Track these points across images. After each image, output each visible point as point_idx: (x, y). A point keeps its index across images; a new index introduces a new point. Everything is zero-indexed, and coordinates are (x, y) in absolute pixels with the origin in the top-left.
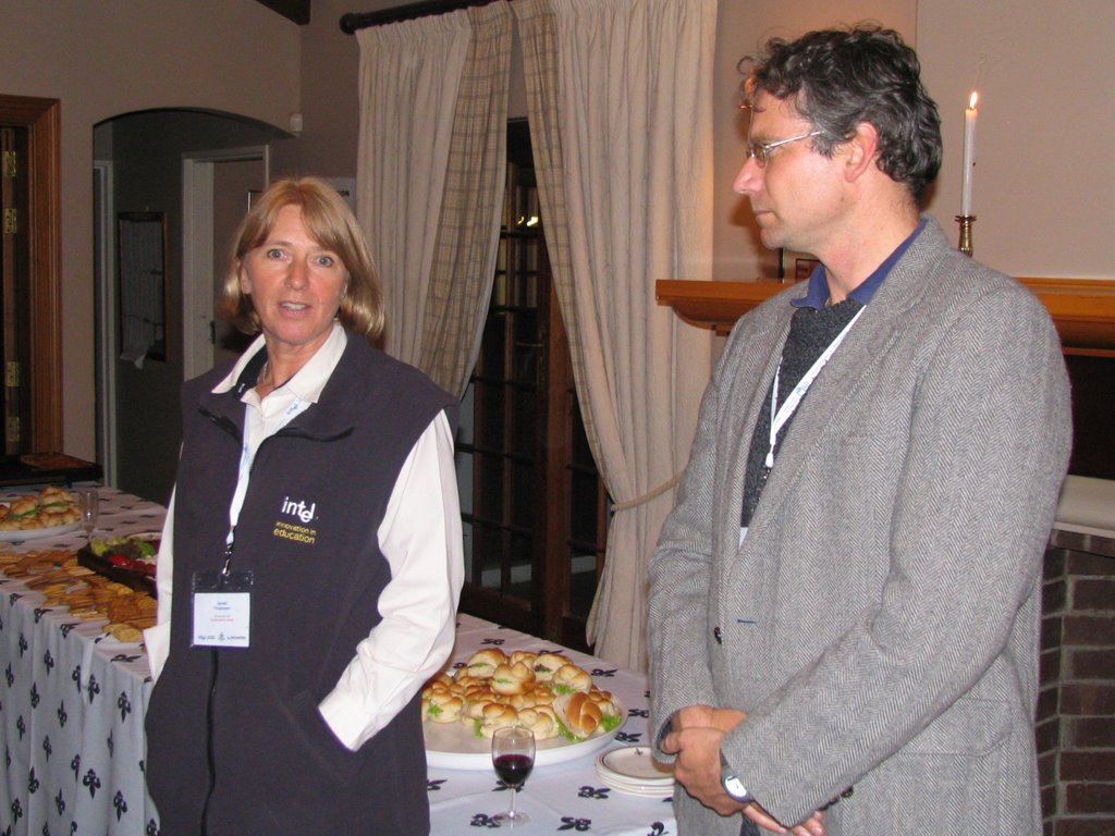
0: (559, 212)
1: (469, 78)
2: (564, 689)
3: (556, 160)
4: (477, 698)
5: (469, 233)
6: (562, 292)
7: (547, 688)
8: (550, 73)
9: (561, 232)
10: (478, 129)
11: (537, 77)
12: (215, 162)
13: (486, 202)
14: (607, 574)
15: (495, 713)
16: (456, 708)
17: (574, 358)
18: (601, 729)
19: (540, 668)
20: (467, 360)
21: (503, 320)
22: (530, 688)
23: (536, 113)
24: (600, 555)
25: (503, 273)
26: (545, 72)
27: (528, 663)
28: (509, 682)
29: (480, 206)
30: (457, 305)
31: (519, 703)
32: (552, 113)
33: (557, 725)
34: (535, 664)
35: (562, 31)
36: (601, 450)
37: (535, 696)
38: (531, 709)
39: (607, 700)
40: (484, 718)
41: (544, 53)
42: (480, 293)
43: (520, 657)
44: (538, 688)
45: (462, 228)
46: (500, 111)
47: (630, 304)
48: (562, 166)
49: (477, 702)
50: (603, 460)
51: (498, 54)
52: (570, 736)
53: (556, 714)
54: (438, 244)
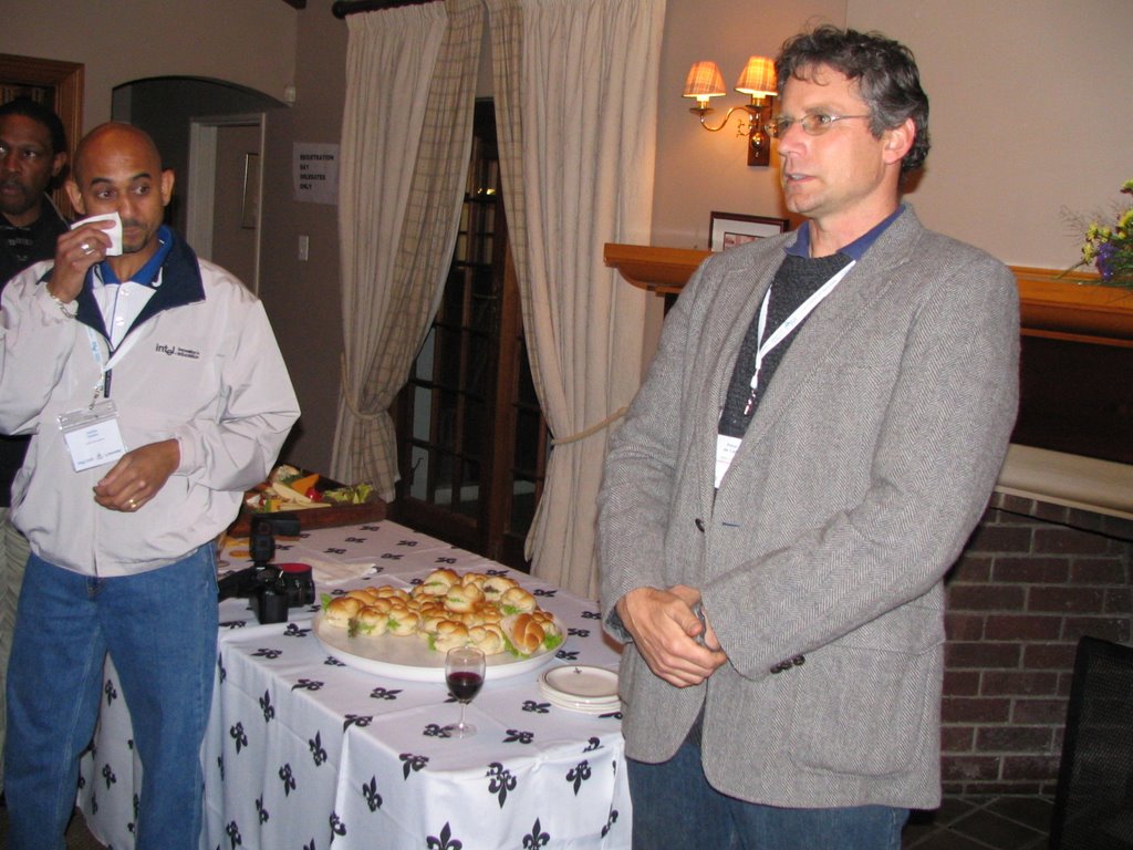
0: (518, 182)
1: (444, 61)
2: (510, 609)
3: (516, 136)
4: (431, 614)
5: (437, 197)
6: (517, 252)
7: (495, 608)
8: (515, 61)
9: (518, 199)
10: (449, 105)
11: (503, 63)
12: (219, 126)
13: (453, 170)
14: (545, 499)
15: (448, 629)
16: (412, 623)
17: (525, 309)
18: (543, 647)
19: (489, 589)
20: (430, 307)
21: (462, 274)
22: (480, 607)
23: (501, 94)
24: (538, 482)
25: (464, 233)
26: (511, 59)
27: (478, 584)
28: (461, 601)
29: (447, 174)
30: (424, 259)
31: (470, 621)
32: (515, 94)
33: (503, 643)
34: (486, 585)
35: (527, 23)
36: (544, 391)
37: (485, 615)
38: (481, 627)
39: (549, 621)
40: (437, 633)
41: (511, 40)
42: (444, 250)
43: (472, 579)
44: (487, 607)
45: (431, 192)
46: (469, 91)
47: (576, 265)
48: (522, 142)
49: (432, 618)
50: (545, 400)
51: (470, 40)
52: (515, 652)
53: (503, 632)
54: (409, 204)
